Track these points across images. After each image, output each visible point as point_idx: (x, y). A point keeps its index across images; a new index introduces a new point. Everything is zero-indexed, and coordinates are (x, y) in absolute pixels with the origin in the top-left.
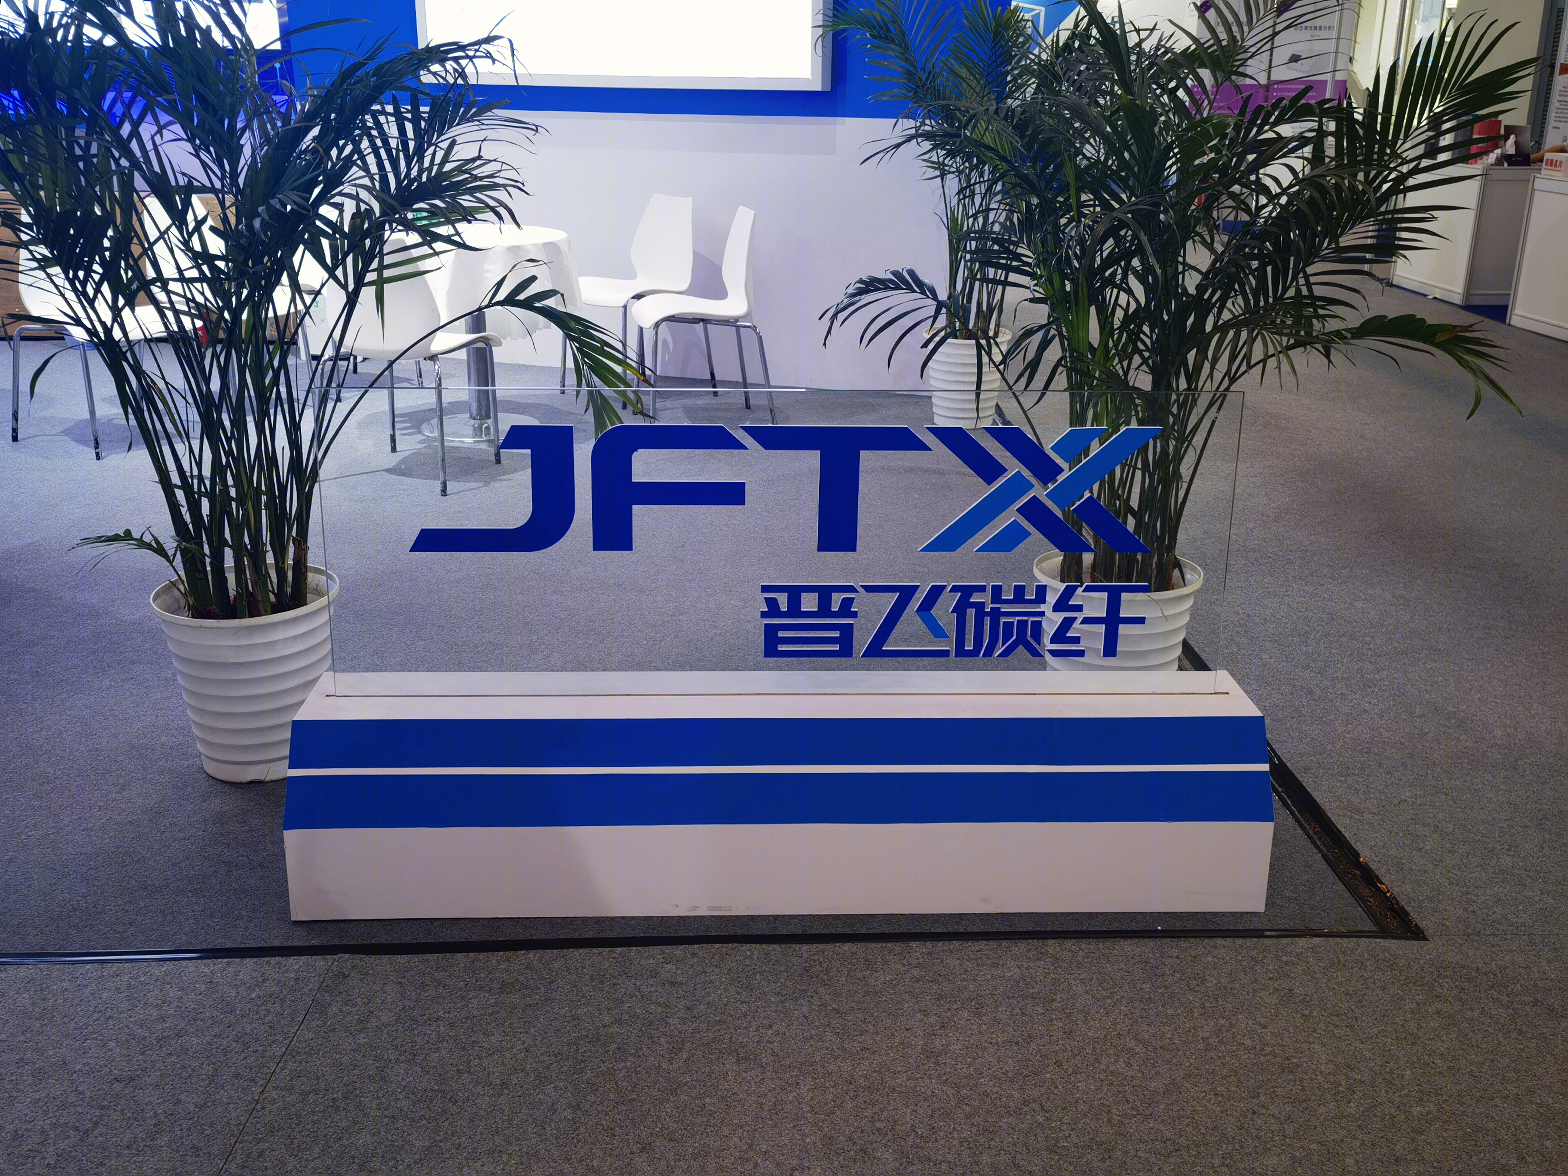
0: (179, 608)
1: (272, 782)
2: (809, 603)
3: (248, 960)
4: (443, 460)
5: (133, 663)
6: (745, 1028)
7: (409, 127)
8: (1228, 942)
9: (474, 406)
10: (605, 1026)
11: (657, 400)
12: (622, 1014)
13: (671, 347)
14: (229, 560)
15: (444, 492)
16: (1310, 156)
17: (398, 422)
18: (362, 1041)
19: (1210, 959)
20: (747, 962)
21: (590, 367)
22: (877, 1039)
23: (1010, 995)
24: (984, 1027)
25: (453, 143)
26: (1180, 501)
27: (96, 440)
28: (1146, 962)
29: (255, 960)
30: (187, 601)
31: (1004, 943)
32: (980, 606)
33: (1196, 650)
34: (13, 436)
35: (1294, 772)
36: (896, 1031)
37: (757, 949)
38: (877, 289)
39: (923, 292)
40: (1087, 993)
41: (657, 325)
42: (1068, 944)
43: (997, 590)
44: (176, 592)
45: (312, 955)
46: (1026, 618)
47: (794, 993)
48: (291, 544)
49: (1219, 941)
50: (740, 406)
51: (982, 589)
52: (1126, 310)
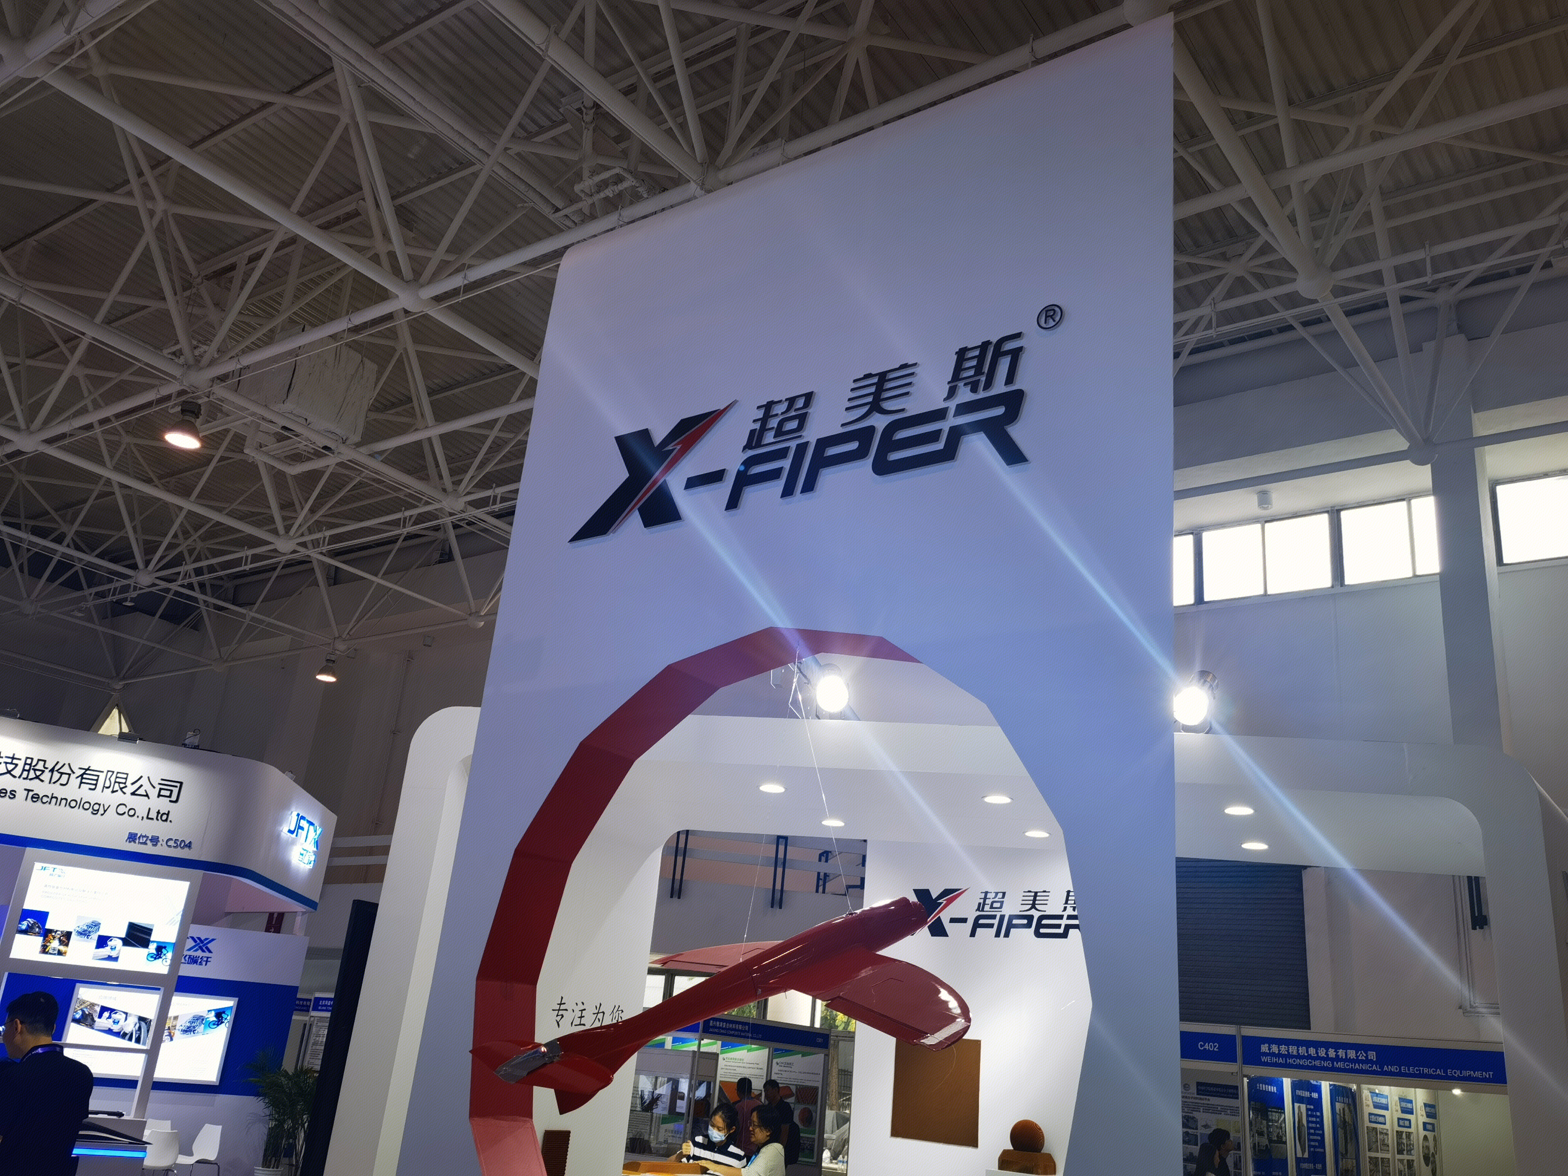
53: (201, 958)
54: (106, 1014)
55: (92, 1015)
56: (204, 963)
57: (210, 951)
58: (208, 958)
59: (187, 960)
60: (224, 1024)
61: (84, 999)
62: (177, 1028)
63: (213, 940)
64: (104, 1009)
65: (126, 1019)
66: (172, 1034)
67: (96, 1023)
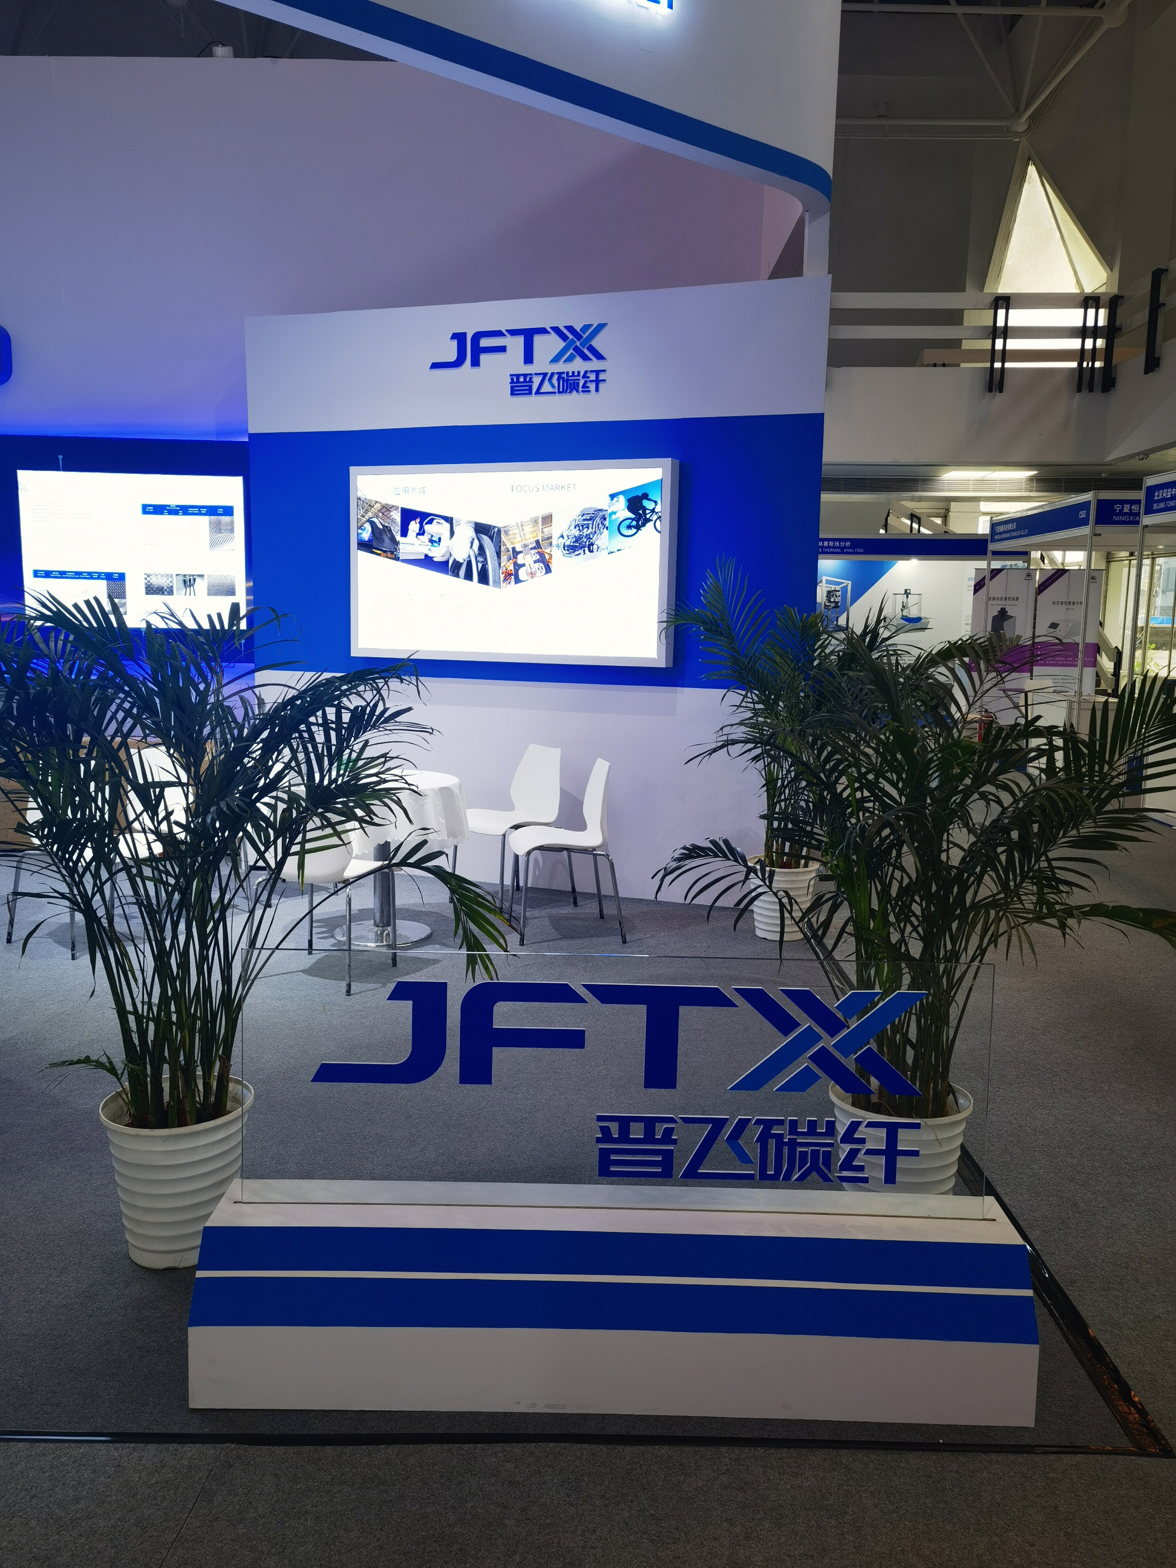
0: (122, 1114)
1: (185, 1268)
2: (637, 1131)
3: (151, 1445)
4: (349, 966)
5: (82, 1150)
6: (572, 1532)
7: (333, 734)
8: (1002, 1457)
9: (378, 915)
10: (449, 1525)
11: (528, 909)
12: (465, 1513)
13: (541, 865)
14: (166, 1075)
15: (348, 992)
16: (1044, 766)
17: (315, 927)
18: (240, 1531)
19: (985, 1474)
20: (577, 1463)
21: (466, 914)
22: (688, 1547)
23: (808, 1506)
24: (783, 1539)
25: (366, 744)
26: (951, 1038)
27: (73, 943)
28: (929, 1476)
29: (156, 1446)
30: (129, 1109)
31: (803, 1451)
32: (779, 1137)
33: (974, 1157)
34: (8, 939)
35: (1062, 1285)
36: (705, 1539)
37: (585, 1450)
38: (699, 856)
39: (736, 860)
40: (876, 1506)
41: (529, 853)
42: (860, 1454)
43: (794, 1124)
44: (121, 1101)
45: (204, 1443)
46: (818, 1148)
47: (616, 1497)
48: (218, 1062)
49: (994, 1456)
50: (595, 915)
51: (781, 1123)
52: (901, 882)
53: (585, 376)
54: (414, 526)
55: (390, 530)
56: (592, 386)
57: (600, 357)
58: (597, 373)
59: (556, 384)
60: (651, 524)
61: (369, 498)
62: (554, 541)
63: (601, 327)
64: (408, 515)
65: (452, 533)
66: (547, 557)
67: (401, 546)
